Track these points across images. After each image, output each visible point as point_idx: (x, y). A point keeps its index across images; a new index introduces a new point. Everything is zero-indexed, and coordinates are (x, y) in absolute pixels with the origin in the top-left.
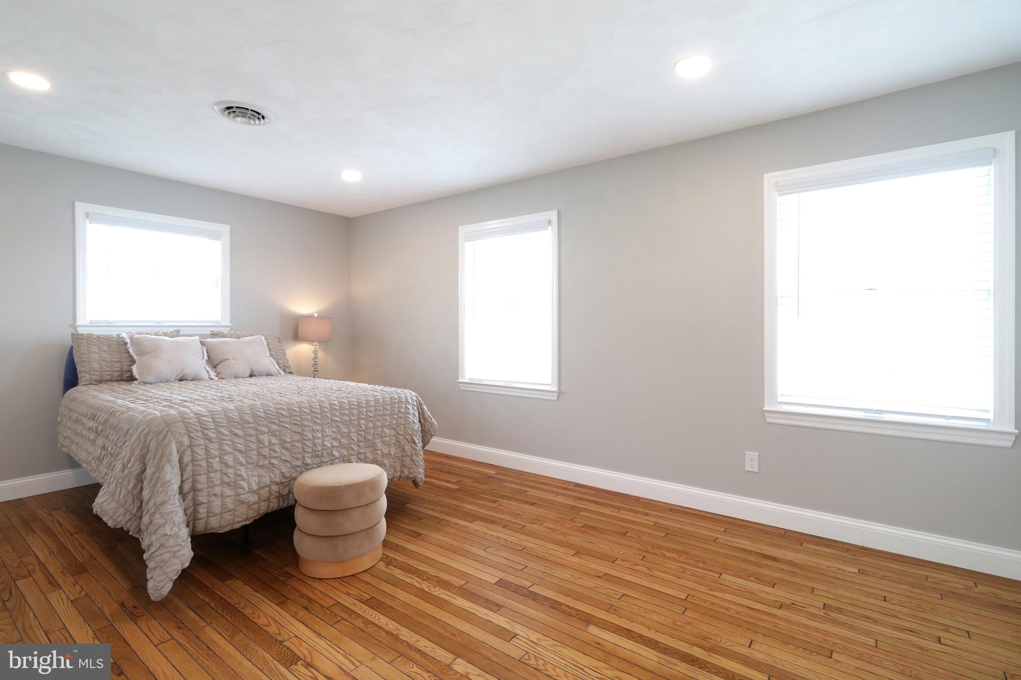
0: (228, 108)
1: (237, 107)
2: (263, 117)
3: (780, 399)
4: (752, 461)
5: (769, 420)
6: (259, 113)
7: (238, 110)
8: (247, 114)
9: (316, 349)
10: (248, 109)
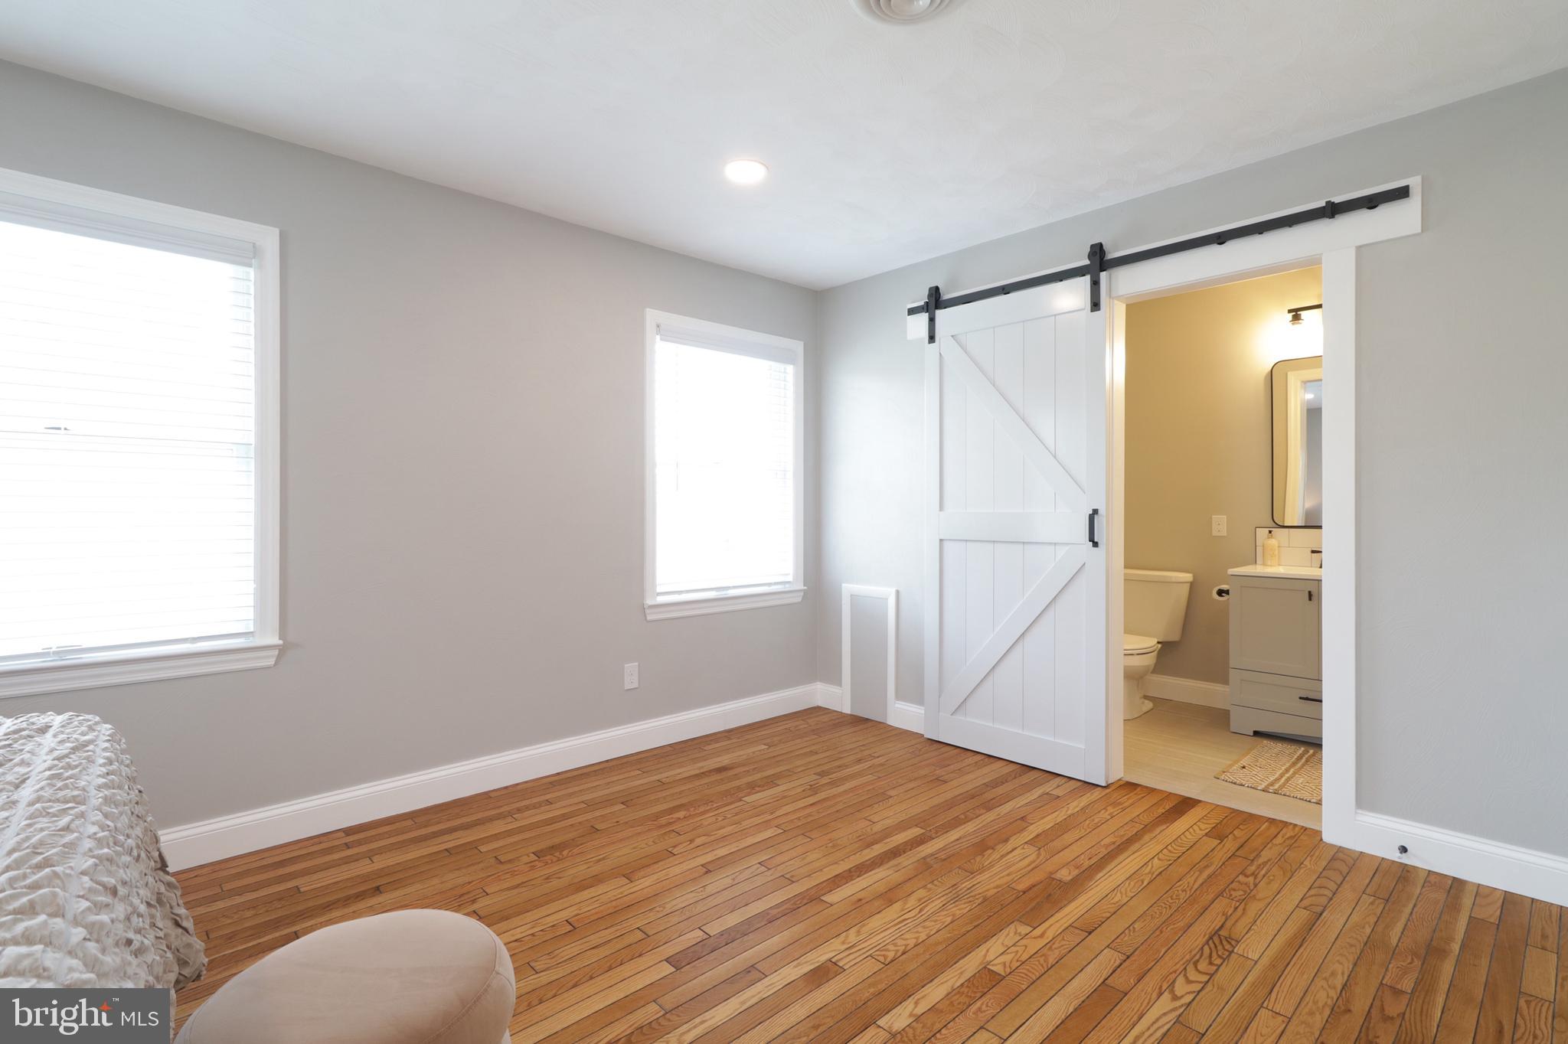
3: (659, 590)
4: (631, 674)
5: (649, 618)
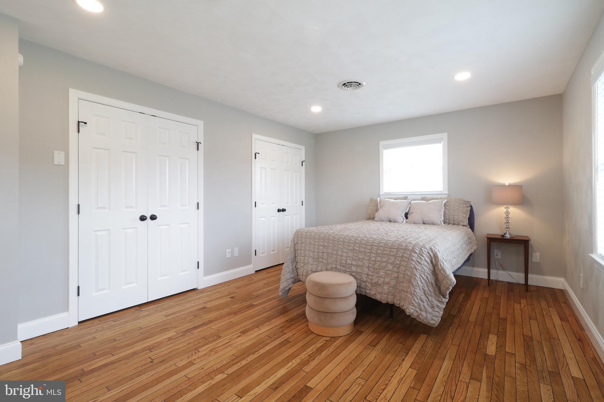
0: (344, 84)
1: (347, 83)
2: (360, 84)
6: (357, 83)
7: (348, 84)
8: (352, 85)
9: (507, 211)
10: (352, 82)
